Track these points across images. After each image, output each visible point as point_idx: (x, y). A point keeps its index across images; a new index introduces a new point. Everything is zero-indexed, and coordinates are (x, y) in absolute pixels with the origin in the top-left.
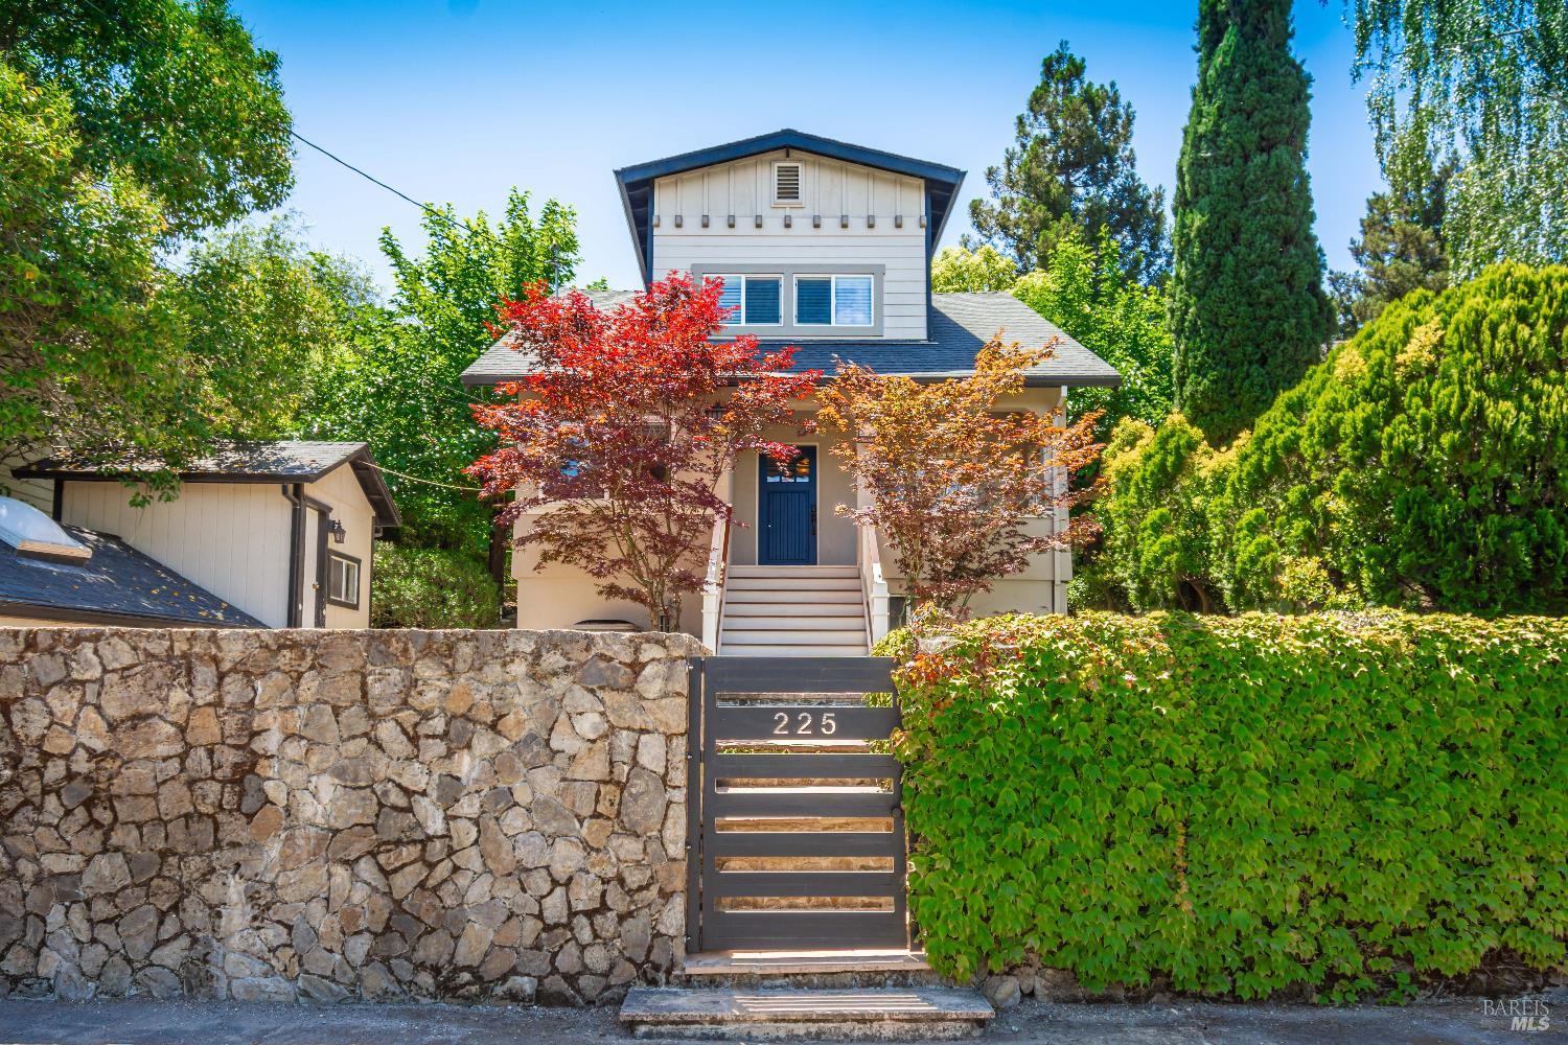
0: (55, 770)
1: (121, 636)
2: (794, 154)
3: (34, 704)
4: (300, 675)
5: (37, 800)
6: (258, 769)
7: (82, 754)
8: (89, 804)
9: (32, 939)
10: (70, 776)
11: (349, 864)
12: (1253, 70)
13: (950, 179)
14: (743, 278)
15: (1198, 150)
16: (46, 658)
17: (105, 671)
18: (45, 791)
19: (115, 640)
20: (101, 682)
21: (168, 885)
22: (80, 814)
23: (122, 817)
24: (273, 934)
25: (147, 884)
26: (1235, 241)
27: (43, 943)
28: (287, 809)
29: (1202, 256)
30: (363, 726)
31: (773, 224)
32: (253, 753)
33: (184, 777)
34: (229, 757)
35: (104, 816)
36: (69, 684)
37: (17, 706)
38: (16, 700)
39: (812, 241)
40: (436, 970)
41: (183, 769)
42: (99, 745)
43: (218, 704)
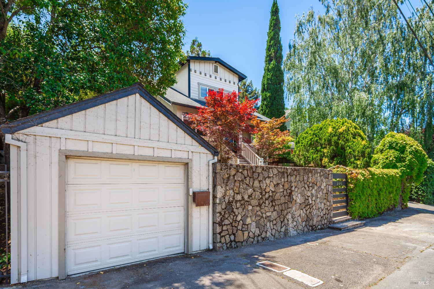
0: (267, 196)
1: (275, 167)
2: (217, 63)
3: (264, 182)
4: (297, 175)
5: (265, 201)
6: (292, 194)
7: (271, 192)
8: (272, 202)
9: (265, 230)
10: (269, 196)
11: (302, 209)
12: (278, 69)
13: (244, 77)
14: (208, 88)
15: (268, 81)
16: (265, 172)
17: (273, 175)
18: (266, 200)
19: (274, 168)
20: (273, 177)
21: (282, 216)
22: (271, 203)
23: (276, 204)
24: (295, 223)
25: (280, 216)
26: (275, 100)
27: (267, 231)
28: (296, 201)
29: (270, 101)
30: (303, 185)
31: (213, 77)
32: (292, 190)
33: (284, 195)
34: (289, 191)
35: (274, 204)
36: (269, 177)
37: (262, 182)
38: (261, 180)
39: (219, 83)
40: (311, 226)
41: (283, 194)
42: (273, 190)
43: (287, 181)
